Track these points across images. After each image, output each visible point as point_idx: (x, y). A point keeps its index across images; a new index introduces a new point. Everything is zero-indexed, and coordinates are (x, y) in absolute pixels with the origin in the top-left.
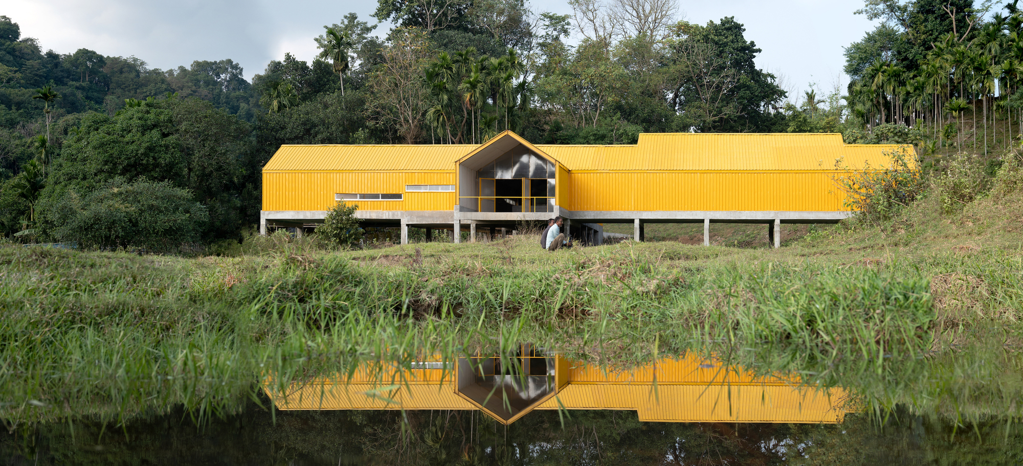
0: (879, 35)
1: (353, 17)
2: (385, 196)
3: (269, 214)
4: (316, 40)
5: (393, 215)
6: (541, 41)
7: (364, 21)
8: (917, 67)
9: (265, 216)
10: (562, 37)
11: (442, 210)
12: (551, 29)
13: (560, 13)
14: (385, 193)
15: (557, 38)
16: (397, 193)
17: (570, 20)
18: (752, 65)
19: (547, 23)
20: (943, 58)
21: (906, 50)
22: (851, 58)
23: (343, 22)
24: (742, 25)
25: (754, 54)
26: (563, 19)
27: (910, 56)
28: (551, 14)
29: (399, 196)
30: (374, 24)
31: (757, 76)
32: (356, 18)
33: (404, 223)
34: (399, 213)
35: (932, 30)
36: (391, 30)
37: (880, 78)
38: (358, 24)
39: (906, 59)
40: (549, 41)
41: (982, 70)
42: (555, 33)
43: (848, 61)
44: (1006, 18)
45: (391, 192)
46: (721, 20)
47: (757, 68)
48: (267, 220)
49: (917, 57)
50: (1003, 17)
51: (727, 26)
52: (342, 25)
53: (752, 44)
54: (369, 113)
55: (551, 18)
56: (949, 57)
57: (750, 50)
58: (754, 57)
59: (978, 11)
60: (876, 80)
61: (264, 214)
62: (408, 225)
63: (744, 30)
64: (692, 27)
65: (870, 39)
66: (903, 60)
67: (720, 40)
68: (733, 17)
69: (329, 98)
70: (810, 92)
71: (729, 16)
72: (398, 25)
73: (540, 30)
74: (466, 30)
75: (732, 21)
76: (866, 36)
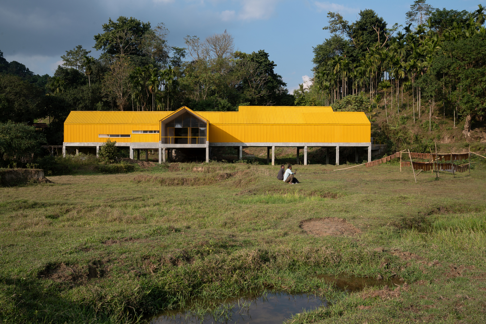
0: (334, 41)
1: (80, 47)
2: (122, 136)
3: (67, 144)
4: (62, 57)
5: (126, 144)
6: (172, 60)
7: (85, 49)
8: (359, 61)
9: (66, 144)
10: (181, 58)
11: (149, 142)
12: (176, 54)
13: (180, 47)
14: (122, 134)
15: (179, 58)
16: (128, 134)
17: (185, 50)
18: (272, 72)
19: (175, 52)
20: (375, 57)
21: (353, 51)
22: (318, 55)
23: (74, 49)
24: (268, 54)
25: (274, 67)
26: (182, 50)
27: (354, 55)
28: (176, 48)
29: (129, 136)
30: (89, 51)
31: (275, 77)
32: (81, 47)
33: (131, 148)
34: (129, 143)
35: (366, 40)
36: (102, 54)
37: (338, 67)
38: (83, 50)
39: (352, 56)
40: (175, 60)
41: (397, 65)
42: (178, 56)
43: (316, 56)
44: (404, 35)
45: (125, 134)
46: (259, 51)
47: (275, 73)
48: (66, 147)
49: (359, 55)
50: (402, 34)
51: (261, 54)
52: (74, 51)
53: (273, 62)
54: (103, 95)
55: (176, 49)
56: (377, 56)
57: (272, 65)
58: (274, 68)
59: (391, 30)
60: (336, 68)
61: (65, 144)
62: (133, 149)
63: (269, 56)
64: (242, 54)
65: (328, 43)
66: (350, 57)
67: (259, 60)
68: (264, 50)
69: (84, 88)
70: (301, 84)
71: (262, 50)
72: (105, 52)
73: (171, 54)
74: (139, 55)
75: (264, 52)
76: (326, 41)
